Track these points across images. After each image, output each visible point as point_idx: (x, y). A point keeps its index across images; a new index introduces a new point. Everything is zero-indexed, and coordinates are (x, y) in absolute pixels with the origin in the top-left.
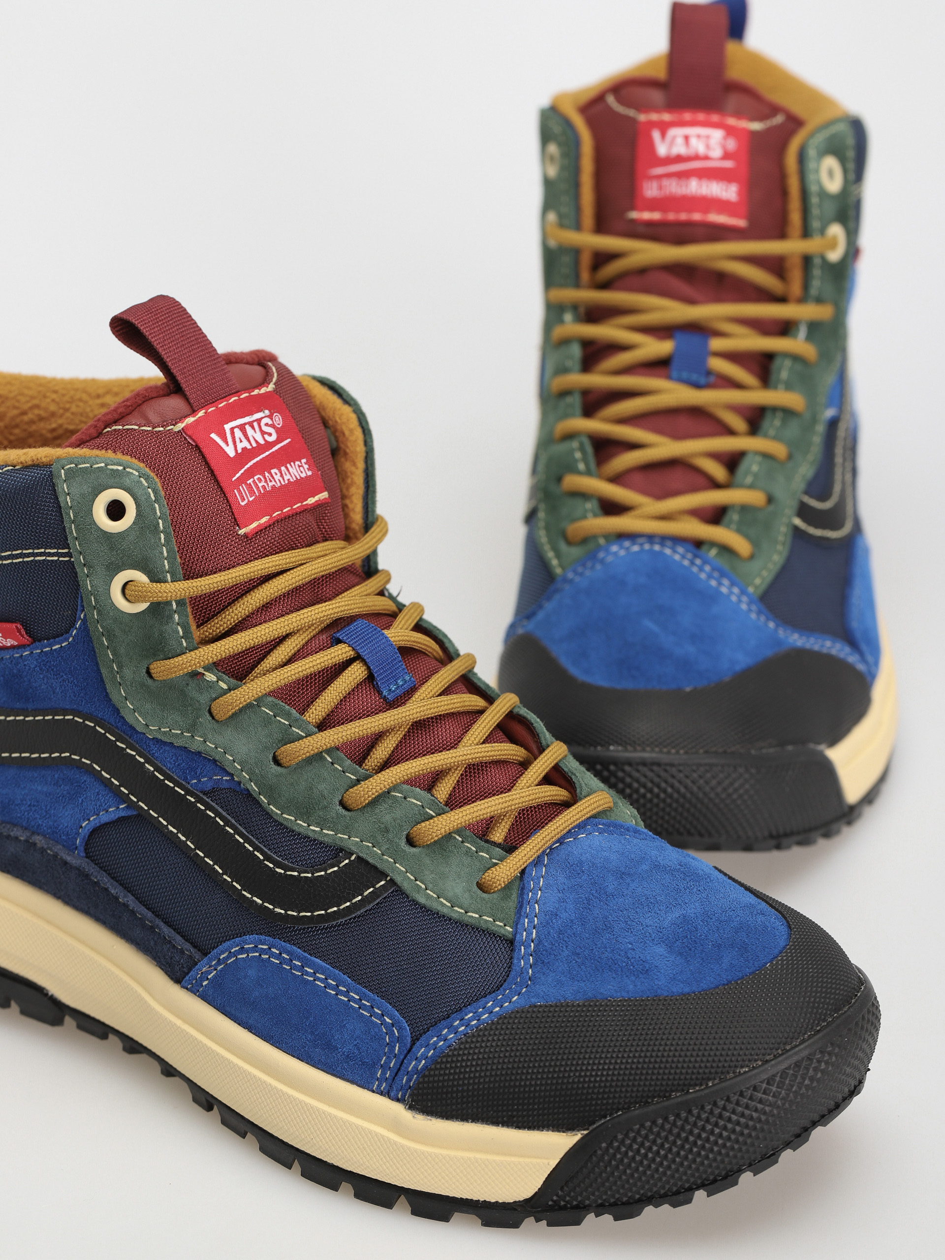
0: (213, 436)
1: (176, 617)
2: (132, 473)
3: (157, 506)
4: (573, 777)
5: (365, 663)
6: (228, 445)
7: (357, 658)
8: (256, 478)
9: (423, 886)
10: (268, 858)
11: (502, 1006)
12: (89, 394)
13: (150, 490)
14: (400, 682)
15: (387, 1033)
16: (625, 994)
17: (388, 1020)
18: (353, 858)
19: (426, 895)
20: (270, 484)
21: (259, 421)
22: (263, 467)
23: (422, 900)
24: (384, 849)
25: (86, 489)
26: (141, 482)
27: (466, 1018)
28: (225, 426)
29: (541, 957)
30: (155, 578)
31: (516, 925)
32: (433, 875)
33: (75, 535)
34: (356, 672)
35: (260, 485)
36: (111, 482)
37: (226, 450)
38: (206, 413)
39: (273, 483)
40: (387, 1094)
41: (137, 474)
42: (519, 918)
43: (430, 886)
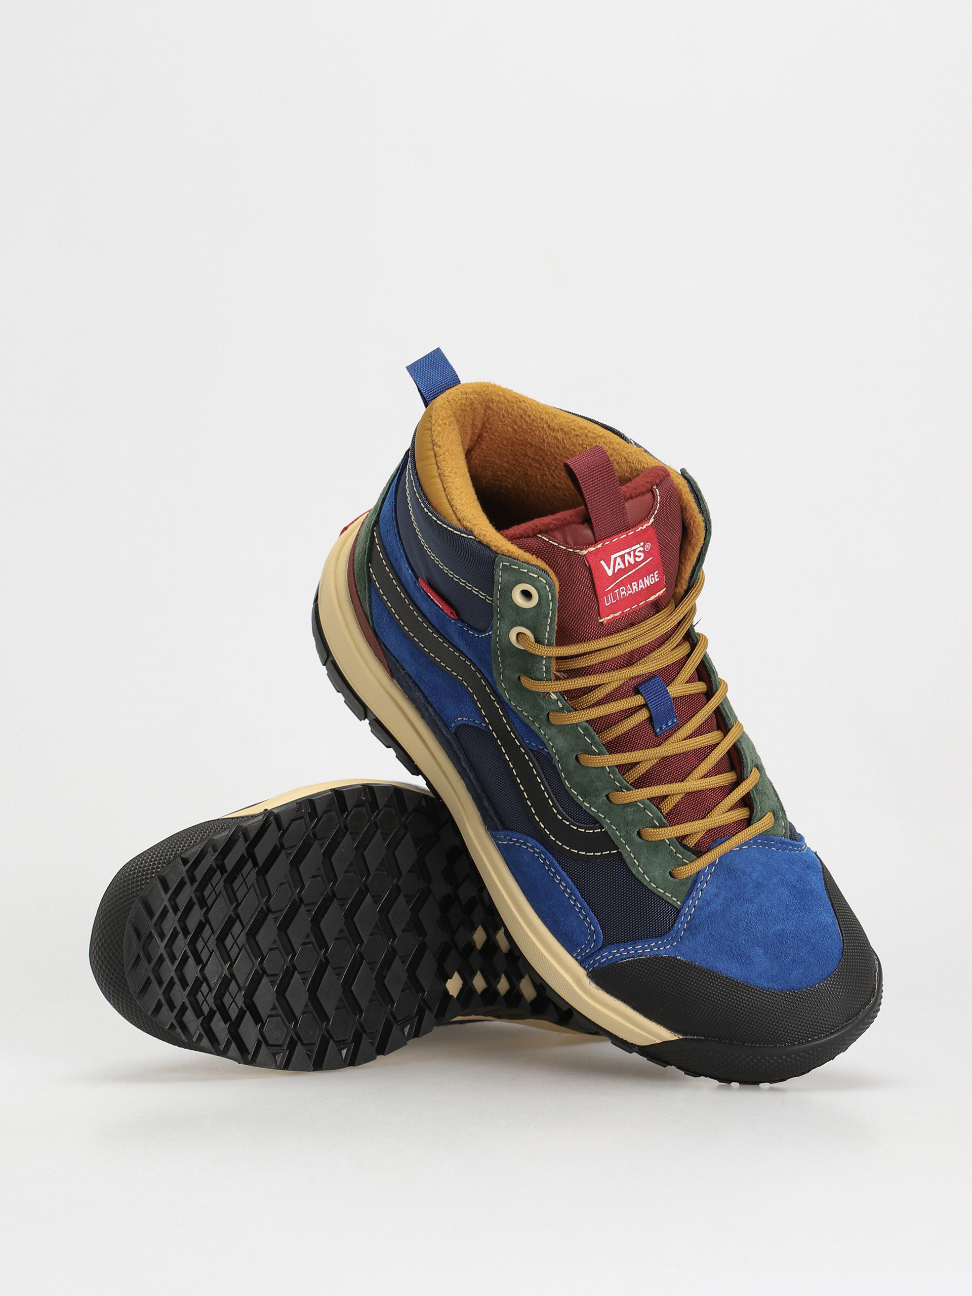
0: (602, 562)
1: (544, 662)
2: (542, 581)
3: (551, 603)
4: (755, 803)
5: (650, 711)
6: (609, 568)
7: (645, 706)
8: (621, 588)
9: (637, 864)
10: (554, 805)
11: (659, 948)
12: (549, 427)
13: (550, 594)
14: (670, 723)
15: (590, 934)
16: (729, 973)
17: (592, 928)
18: (603, 830)
19: (638, 870)
20: (629, 592)
21: (634, 551)
22: (629, 580)
23: (634, 872)
24: (623, 834)
25: (512, 579)
26: (546, 588)
27: (636, 947)
28: (612, 556)
29: (692, 929)
30: (538, 641)
31: (683, 903)
32: (645, 860)
33: (498, 597)
34: (643, 715)
35: (622, 593)
36: (527, 581)
37: (607, 572)
38: (602, 545)
39: (631, 592)
40: (582, 963)
41: (545, 582)
42: (687, 899)
43: (642, 865)
